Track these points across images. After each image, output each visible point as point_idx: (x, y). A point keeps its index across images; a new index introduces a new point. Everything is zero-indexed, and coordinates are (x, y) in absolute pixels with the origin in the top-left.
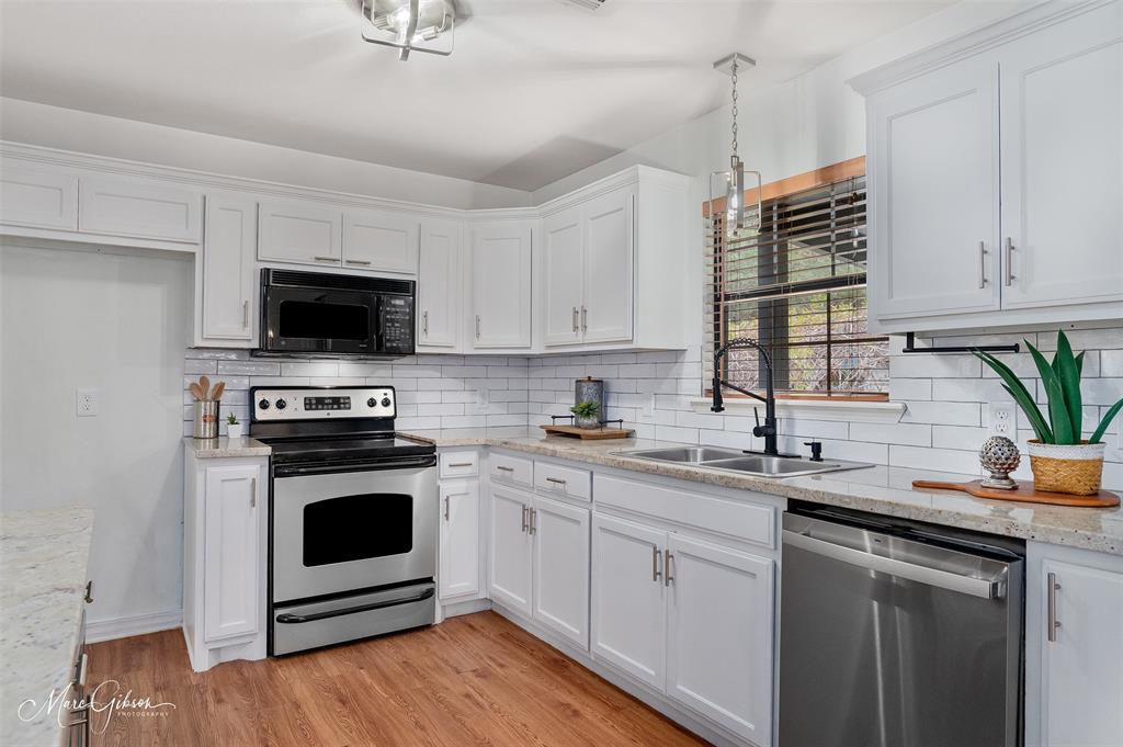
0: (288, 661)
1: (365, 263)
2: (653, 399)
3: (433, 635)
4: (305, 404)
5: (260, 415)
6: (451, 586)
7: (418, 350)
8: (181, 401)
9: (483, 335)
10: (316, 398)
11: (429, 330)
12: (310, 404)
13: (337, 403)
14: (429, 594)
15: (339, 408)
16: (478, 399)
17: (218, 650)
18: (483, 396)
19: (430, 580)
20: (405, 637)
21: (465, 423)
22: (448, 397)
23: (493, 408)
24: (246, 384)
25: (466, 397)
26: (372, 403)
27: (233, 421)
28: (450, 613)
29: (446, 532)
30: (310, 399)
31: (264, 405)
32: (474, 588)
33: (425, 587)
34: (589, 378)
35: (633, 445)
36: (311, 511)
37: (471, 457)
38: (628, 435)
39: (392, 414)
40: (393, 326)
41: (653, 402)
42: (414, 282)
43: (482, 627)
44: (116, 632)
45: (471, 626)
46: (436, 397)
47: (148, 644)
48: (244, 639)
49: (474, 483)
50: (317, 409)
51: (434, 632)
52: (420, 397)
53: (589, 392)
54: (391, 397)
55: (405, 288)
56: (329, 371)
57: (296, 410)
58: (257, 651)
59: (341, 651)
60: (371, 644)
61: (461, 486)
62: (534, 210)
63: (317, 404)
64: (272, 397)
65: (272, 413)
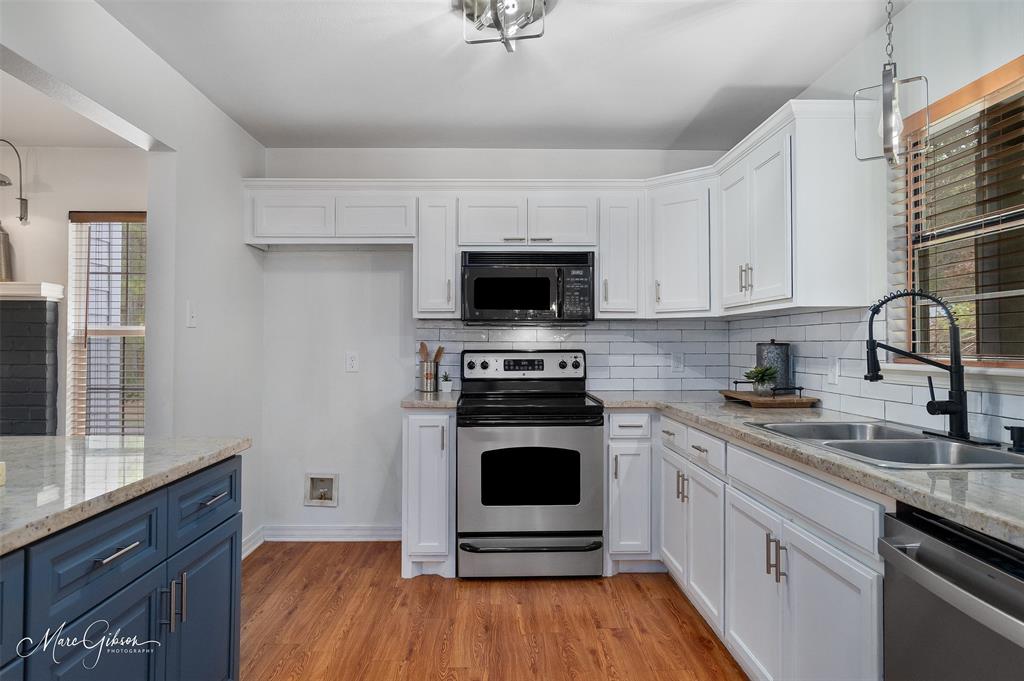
0: (469, 584)
1: (548, 240)
2: (838, 365)
3: (599, 588)
4: (505, 365)
5: (468, 374)
6: (622, 543)
7: (598, 316)
8: (414, 361)
9: (664, 299)
10: (514, 361)
11: (610, 297)
12: (508, 366)
13: (533, 365)
14: (599, 546)
15: (533, 369)
16: (671, 362)
17: (420, 564)
18: (677, 359)
19: (599, 533)
20: (572, 583)
21: (660, 385)
22: (639, 360)
23: (689, 372)
24: (460, 348)
25: (660, 361)
26: (563, 365)
27: (446, 379)
28: (623, 569)
29: (615, 490)
30: (509, 361)
31: (471, 366)
32: (647, 548)
33: (592, 540)
34: (773, 341)
35: (819, 415)
36: (487, 457)
37: (642, 419)
38: (814, 405)
39: (581, 375)
40: (573, 295)
41: (838, 368)
42: (593, 253)
43: (648, 589)
44: (371, 536)
45: (638, 586)
46: (628, 360)
47: (387, 549)
48: (439, 557)
49: (646, 445)
50: (514, 370)
51: (601, 584)
52: (613, 360)
53: (771, 357)
54: (580, 360)
55: (583, 260)
56: (529, 337)
57: (496, 370)
58: (447, 571)
59: (512, 584)
60: (540, 583)
61: (632, 446)
62: (709, 170)
63: (514, 366)
64: (478, 359)
65: (478, 373)
